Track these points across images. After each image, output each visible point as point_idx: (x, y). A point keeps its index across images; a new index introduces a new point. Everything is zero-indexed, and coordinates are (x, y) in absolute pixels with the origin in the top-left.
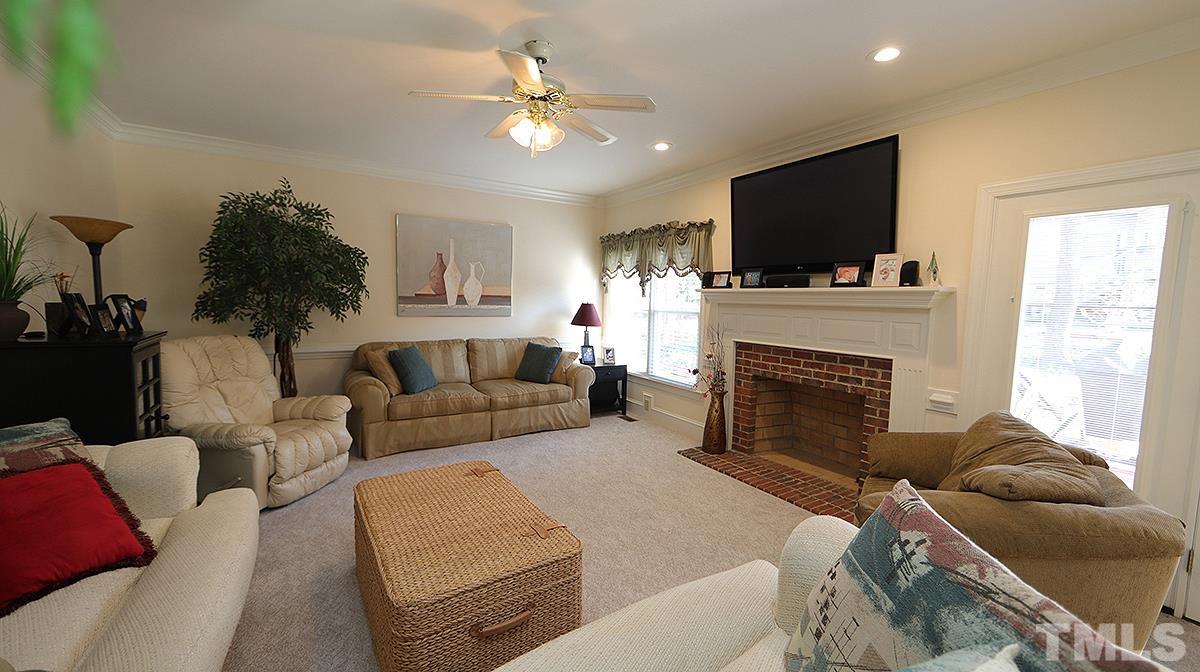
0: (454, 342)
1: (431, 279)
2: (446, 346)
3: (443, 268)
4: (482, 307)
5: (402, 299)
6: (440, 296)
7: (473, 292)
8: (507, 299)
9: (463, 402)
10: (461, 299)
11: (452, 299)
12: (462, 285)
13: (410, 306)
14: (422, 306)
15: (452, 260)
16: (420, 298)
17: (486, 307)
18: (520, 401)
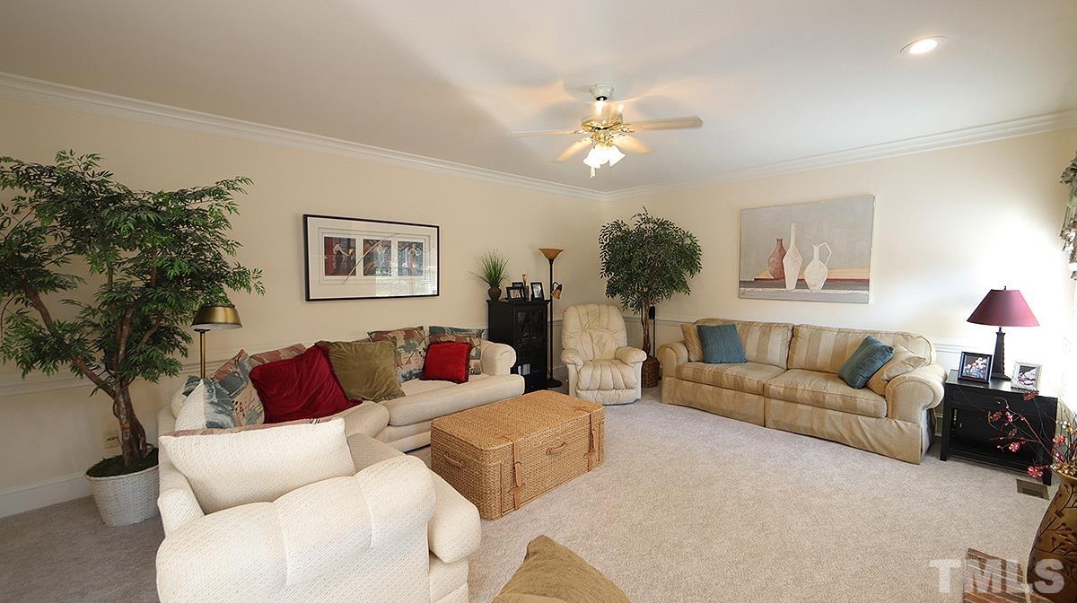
0: (778, 325)
1: (769, 264)
2: (768, 328)
3: (782, 253)
4: (827, 291)
5: (743, 283)
6: (778, 280)
7: (816, 274)
8: (864, 283)
9: (735, 380)
10: (801, 283)
11: (791, 282)
12: (803, 269)
13: (749, 289)
14: (761, 290)
15: (792, 244)
16: (758, 282)
17: (831, 292)
18: (798, 396)
